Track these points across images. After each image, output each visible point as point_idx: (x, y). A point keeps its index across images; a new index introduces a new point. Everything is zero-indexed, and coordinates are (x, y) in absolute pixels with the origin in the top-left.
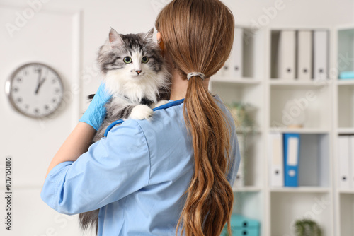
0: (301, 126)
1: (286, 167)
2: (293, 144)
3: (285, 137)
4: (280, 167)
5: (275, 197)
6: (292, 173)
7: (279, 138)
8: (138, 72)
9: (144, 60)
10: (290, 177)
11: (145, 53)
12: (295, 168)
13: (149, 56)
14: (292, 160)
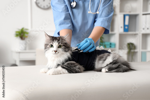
0: (130, 12)
1: (125, 25)
2: (127, 18)
3: (124, 16)
4: (122, 25)
5: (121, 36)
6: (126, 27)
7: (122, 16)
8: (56, 51)
9: (59, 47)
10: (126, 29)
11: (60, 43)
12: (128, 26)
13: (62, 45)
14: (127, 23)
